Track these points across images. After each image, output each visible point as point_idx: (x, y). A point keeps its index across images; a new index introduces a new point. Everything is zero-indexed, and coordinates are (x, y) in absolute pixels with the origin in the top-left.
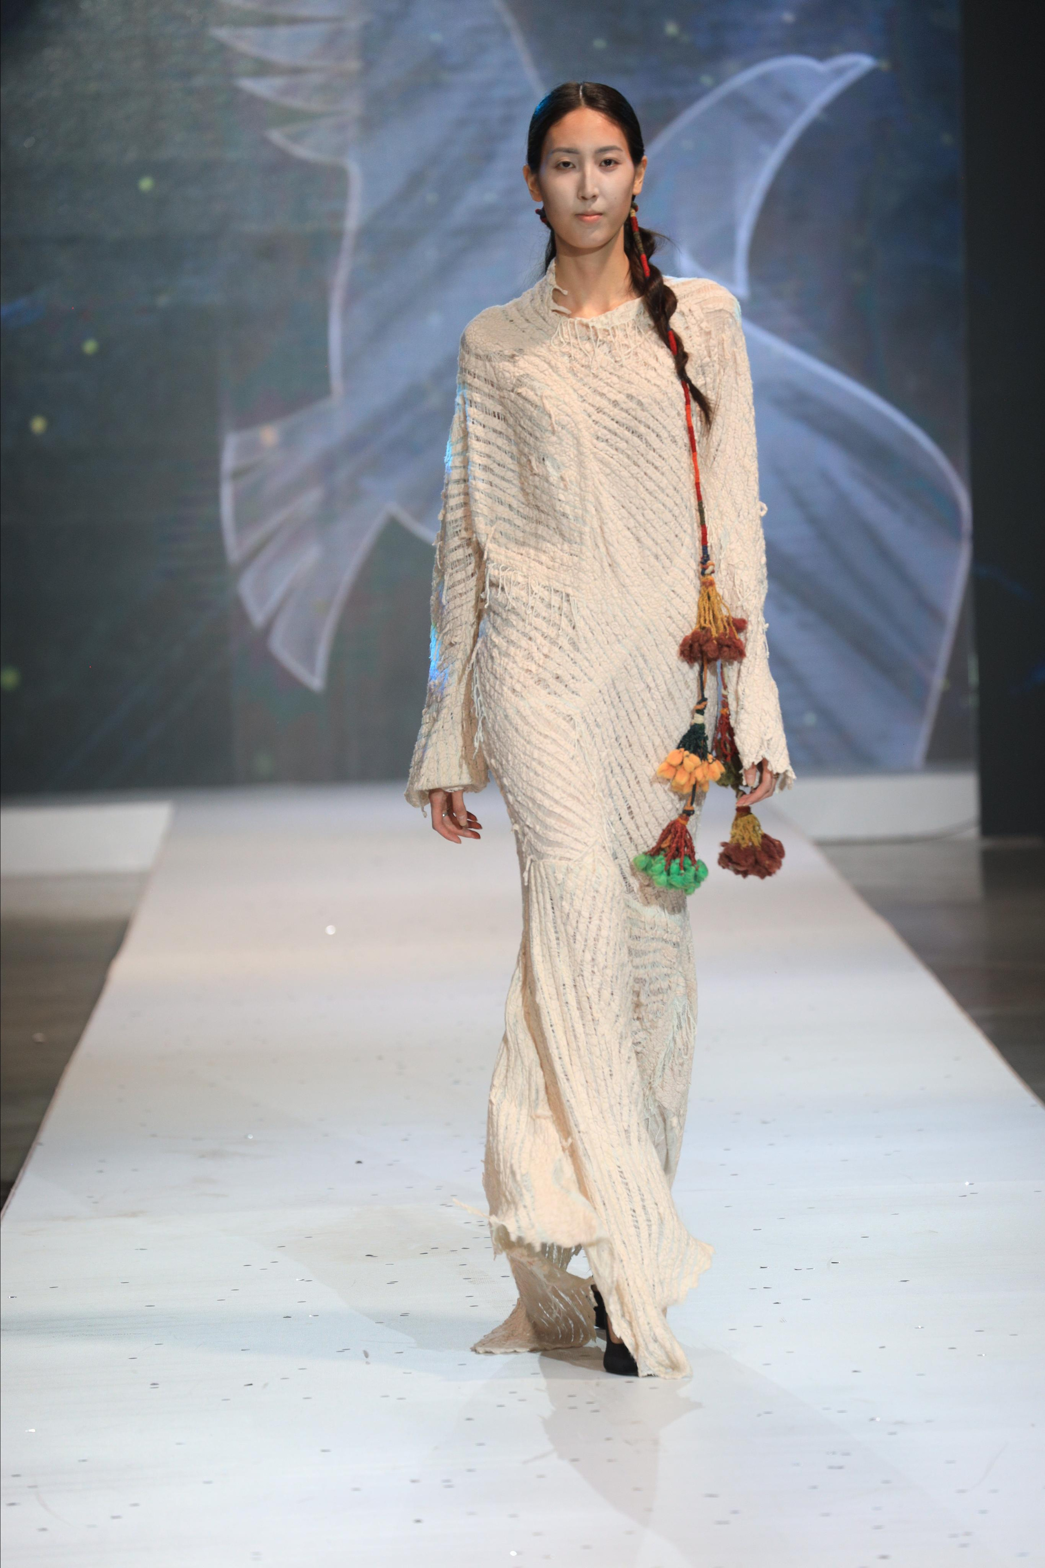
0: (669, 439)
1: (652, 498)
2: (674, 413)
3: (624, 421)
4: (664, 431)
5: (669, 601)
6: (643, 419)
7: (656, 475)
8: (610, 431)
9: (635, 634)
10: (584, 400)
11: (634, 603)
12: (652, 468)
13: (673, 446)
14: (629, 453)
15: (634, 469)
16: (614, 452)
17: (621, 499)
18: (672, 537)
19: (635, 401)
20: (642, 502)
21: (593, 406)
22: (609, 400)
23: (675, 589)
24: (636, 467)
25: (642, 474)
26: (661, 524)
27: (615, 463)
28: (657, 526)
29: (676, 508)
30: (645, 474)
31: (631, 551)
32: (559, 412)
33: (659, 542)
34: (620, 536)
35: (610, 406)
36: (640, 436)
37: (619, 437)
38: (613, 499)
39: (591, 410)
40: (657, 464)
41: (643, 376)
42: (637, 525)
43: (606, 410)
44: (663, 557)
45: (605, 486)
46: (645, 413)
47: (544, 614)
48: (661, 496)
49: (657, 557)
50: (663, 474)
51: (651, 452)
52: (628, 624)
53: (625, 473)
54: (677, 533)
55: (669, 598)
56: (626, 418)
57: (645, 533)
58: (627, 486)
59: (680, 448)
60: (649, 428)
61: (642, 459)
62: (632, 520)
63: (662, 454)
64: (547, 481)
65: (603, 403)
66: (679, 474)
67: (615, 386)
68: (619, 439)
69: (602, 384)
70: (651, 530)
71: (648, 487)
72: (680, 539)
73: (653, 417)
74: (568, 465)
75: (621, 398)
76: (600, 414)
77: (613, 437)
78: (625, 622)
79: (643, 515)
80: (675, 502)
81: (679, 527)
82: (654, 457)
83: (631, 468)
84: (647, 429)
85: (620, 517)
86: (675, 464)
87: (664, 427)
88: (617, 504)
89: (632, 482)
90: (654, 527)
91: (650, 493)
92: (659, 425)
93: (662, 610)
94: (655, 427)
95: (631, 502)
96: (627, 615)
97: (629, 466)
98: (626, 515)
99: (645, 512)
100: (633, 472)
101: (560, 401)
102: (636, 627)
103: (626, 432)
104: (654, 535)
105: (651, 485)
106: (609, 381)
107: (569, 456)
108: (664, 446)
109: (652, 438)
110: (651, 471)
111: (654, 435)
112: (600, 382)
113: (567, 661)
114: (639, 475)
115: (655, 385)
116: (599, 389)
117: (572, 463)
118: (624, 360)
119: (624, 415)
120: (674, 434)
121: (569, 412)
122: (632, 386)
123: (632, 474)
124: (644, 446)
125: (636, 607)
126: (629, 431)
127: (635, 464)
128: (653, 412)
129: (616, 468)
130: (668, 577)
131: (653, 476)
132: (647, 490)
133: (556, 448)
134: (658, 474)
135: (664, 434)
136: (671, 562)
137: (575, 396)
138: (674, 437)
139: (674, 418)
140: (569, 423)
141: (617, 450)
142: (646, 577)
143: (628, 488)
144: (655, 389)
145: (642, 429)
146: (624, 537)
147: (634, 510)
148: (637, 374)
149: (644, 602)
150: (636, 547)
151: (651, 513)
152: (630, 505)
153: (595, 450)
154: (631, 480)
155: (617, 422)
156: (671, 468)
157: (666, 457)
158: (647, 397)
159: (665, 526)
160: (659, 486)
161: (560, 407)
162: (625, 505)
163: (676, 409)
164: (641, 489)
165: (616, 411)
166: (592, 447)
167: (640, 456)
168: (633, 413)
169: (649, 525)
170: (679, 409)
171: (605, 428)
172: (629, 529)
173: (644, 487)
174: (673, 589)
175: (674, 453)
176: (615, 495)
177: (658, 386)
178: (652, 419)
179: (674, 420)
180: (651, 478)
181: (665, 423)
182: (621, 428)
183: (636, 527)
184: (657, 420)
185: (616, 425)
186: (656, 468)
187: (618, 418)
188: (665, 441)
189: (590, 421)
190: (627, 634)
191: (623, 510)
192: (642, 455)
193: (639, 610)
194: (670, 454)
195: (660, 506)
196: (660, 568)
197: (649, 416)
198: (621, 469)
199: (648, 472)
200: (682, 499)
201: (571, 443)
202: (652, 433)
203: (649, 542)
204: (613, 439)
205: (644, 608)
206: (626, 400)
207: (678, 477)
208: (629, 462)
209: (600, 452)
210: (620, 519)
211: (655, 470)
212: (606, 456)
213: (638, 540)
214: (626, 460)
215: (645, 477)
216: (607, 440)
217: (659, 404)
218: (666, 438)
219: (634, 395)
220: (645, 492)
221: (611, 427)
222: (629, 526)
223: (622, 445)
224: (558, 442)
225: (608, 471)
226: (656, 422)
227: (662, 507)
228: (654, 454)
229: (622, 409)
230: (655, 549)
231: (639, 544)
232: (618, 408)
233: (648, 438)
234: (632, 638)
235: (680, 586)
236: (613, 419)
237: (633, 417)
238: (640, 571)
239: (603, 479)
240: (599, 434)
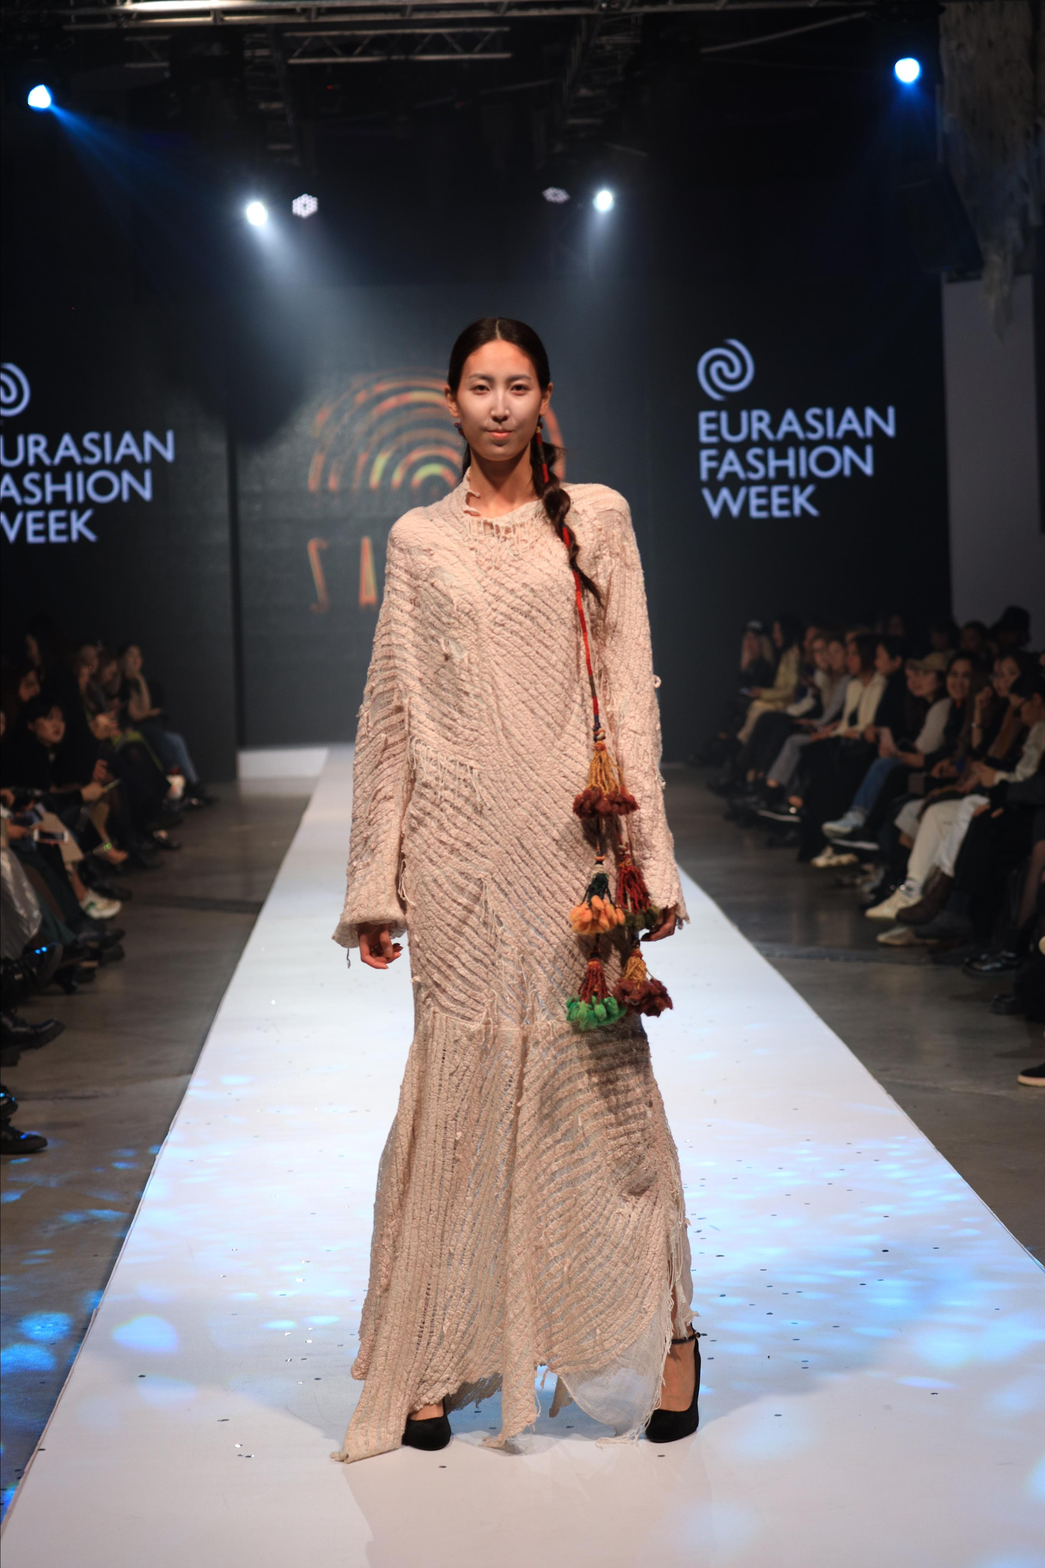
0: (558, 622)
1: (543, 674)
2: (564, 598)
3: (518, 607)
4: (553, 614)
5: (562, 763)
6: (534, 604)
7: (546, 653)
8: (506, 616)
9: (533, 797)
10: (485, 591)
11: (529, 769)
12: (543, 647)
13: (563, 627)
14: (522, 634)
15: (527, 649)
16: (509, 635)
17: (516, 676)
18: (561, 706)
19: (528, 588)
20: (534, 677)
21: (494, 595)
22: (507, 589)
23: (567, 752)
24: (529, 647)
25: (534, 652)
26: (552, 696)
27: (510, 645)
28: (548, 698)
29: (565, 681)
30: (537, 652)
31: (525, 722)
32: (462, 600)
33: (550, 712)
34: (515, 710)
35: (508, 595)
36: (533, 619)
37: (514, 621)
38: (508, 677)
39: (490, 598)
40: (549, 644)
41: (537, 567)
42: (530, 698)
43: (504, 598)
44: (554, 725)
45: (502, 666)
46: (537, 599)
47: (452, 787)
48: (551, 671)
49: (548, 725)
50: (553, 652)
51: (542, 633)
52: (525, 789)
53: (519, 653)
54: (567, 703)
55: (561, 761)
56: (519, 604)
57: (538, 705)
58: (522, 664)
59: (569, 629)
60: (540, 611)
61: (534, 639)
62: (526, 694)
63: (552, 634)
64: (452, 662)
65: (502, 592)
66: (568, 652)
67: (513, 577)
68: (513, 623)
69: (502, 575)
70: (544, 702)
71: (539, 664)
72: (570, 708)
73: (543, 602)
74: (469, 648)
75: (517, 586)
76: (498, 603)
77: (509, 621)
78: (522, 787)
79: (536, 689)
80: (564, 676)
81: (568, 699)
82: (544, 637)
83: (524, 648)
84: (538, 613)
85: (515, 692)
86: (565, 644)
87: (554, 611)
88: (513, 680)
89: (525, 660)
90: (545, 699)
91: (542, 669)
92: (549, 609)
93: (555, 772)
94: (545, 611)
95: (525, 679)
96: (524, 780)
97: (522, 646)
98: (521, 690)
99: (537, 686)
100: (526, 651)
101: (464, 591)
102: (532, 791)
103: (520, 617)
104: (546, 707)
105: (542, 662)
106: (507, 572)
107: (470, 640)
108: (553, 627)
109: (542, 620)
110: (542, 649)
111: (544, 618)
112: (500, 573)
113: (474, 829)
114: (531, 654)
115: (547, 574)
116: (498, 580)
117: (473, 646)
118: (521, 554)
119: (518, 601)
120: (563, 617)
121: (471, 600)
122: (527, 576)
123: (525, 654)
124: (536, 628)
125: (531, 772)
126: (522, 615)
127: (528, 644)
128: (543, 598)
129: (511, 649)
130: (560, 743)
131: (544, 654)
132: (539, 666)
133: (459, 633)
134: (548, 652)
135: (554, 617)
136: (562, 729)
137: (478, 587)
138: (563, 619)
139: (563, 602)
140: (471, 611)
141: (511, 633)
142: (539, 744)
143: (522, 666)
144: (546, 577)
145: (534, 613)
146: (519, 710)
147: (527, 685)
148: (532, 565)
149: (538, 766)
150: (530, 719)
151: (543, 687)
152: (525, 681)
153: (493, 635)
154: (525, 658)
155: (512, 608)
156: (561, 646)
157: (555, 637)
158: (538, 585)
159: (555, 698)
160: (549, 664)
161: (463, 597)
162: (520, 681)
163: (565, 595)
164: (534, 666)
165: (512, 598)
166: (490, 632)
167: (531, 637)
168: (527, 599)
169: (541, 697)
170: (569, 595)
171: (502, 614)
172: (523, 702)
173: (536, 664)
174: (564, 753)
175: (564, 634)
176: (511, 673)
177: (549, 575)
178: (542, 604)
179: (563, 605)
180: (541, 656)
181: (555, 607)
182: (516, 614)
183: (530, 700)
184: (547, 605)
185: (511, 611)
186: (547, 647)
187: (514, 604)
188: (554, 623)
189: (490, 610)
190: (526, 797)
191: (518, 687)
192: (534, 636)
193: (534, 775)
194: (559, 634)
195: (550, 680)
196: (552, 735)
197: (540, 601)
198: (516, 649)
199: (539, 651)
200: (571, 673)
201: (473, 629)
202: (542, 617)
203: (542, 713)
204: (509, 624)
205: (539, 772)
206: (521, 589)
207: (568, 654)
208: (522, 643)
209: (497, 637)
210: (516, 695)
211: (545, 649)
212: (502, 640)
213: (532, 711)
214: (519, 641)
215: (537, 655)
216: (503, 625)
217: (549, 590)
218: (556, 621)
219: (528, 583)
220: (537, 669)
221: (507, 613)
222: (523, 699)
223: (517, 627)
224: (461, 627)
225: (504, 652)
226: (546, 606)
227: (552, 682)
228: (545, 635)
229: (517, 597)
230: (549, 719)
231: (533, 716)
232: (514, 596)
233: (538, 620)
234: (530, 800)
235: (571, 749)
236: (508, 606)
237: (526, 603)
238: (534, 739)
239: (499, 659)
240: (497, 620)
